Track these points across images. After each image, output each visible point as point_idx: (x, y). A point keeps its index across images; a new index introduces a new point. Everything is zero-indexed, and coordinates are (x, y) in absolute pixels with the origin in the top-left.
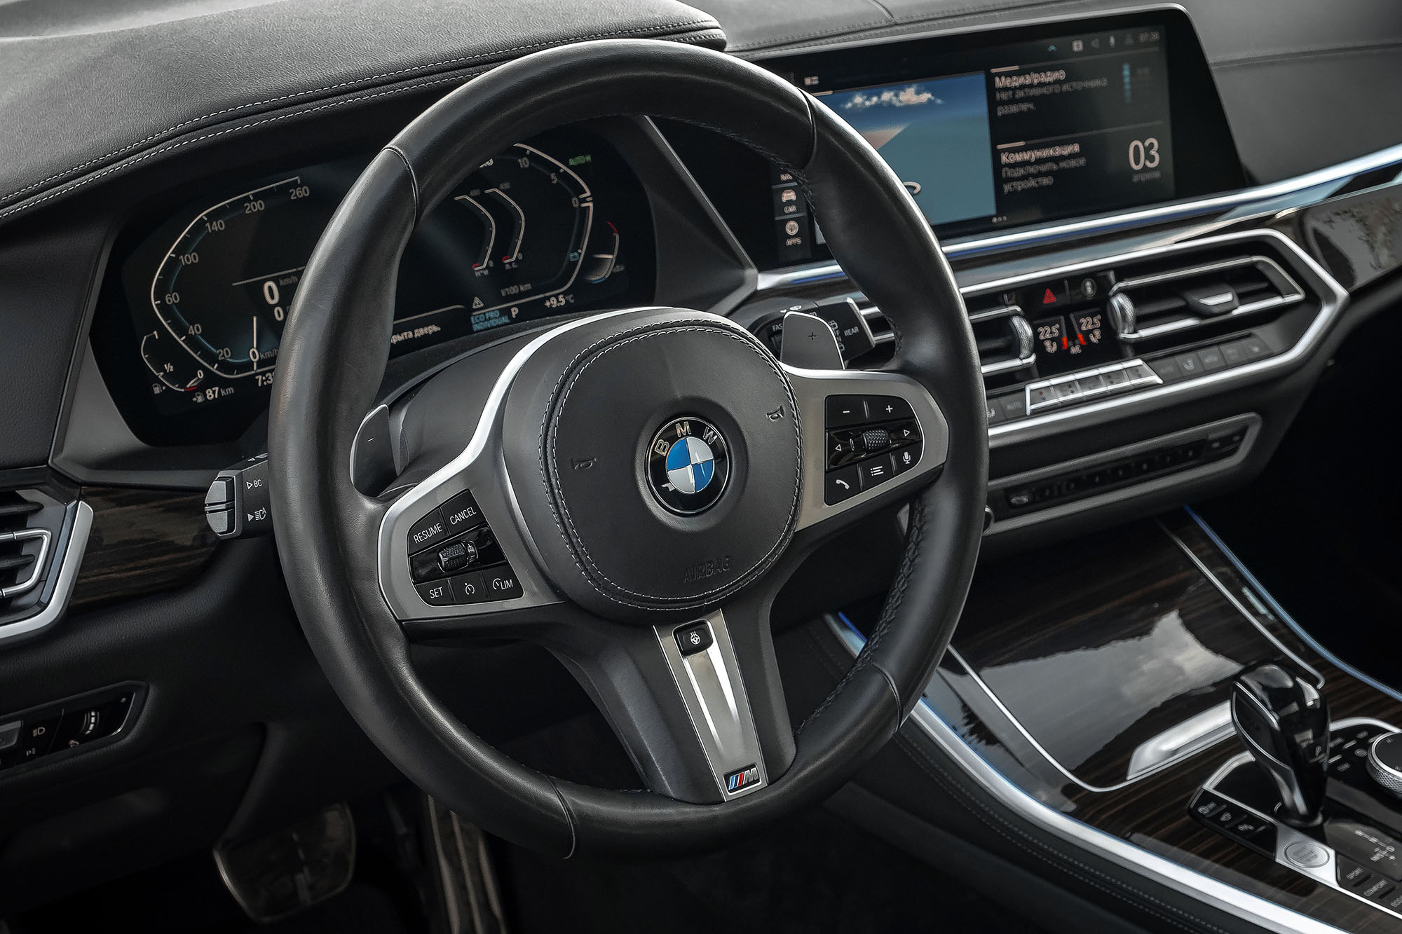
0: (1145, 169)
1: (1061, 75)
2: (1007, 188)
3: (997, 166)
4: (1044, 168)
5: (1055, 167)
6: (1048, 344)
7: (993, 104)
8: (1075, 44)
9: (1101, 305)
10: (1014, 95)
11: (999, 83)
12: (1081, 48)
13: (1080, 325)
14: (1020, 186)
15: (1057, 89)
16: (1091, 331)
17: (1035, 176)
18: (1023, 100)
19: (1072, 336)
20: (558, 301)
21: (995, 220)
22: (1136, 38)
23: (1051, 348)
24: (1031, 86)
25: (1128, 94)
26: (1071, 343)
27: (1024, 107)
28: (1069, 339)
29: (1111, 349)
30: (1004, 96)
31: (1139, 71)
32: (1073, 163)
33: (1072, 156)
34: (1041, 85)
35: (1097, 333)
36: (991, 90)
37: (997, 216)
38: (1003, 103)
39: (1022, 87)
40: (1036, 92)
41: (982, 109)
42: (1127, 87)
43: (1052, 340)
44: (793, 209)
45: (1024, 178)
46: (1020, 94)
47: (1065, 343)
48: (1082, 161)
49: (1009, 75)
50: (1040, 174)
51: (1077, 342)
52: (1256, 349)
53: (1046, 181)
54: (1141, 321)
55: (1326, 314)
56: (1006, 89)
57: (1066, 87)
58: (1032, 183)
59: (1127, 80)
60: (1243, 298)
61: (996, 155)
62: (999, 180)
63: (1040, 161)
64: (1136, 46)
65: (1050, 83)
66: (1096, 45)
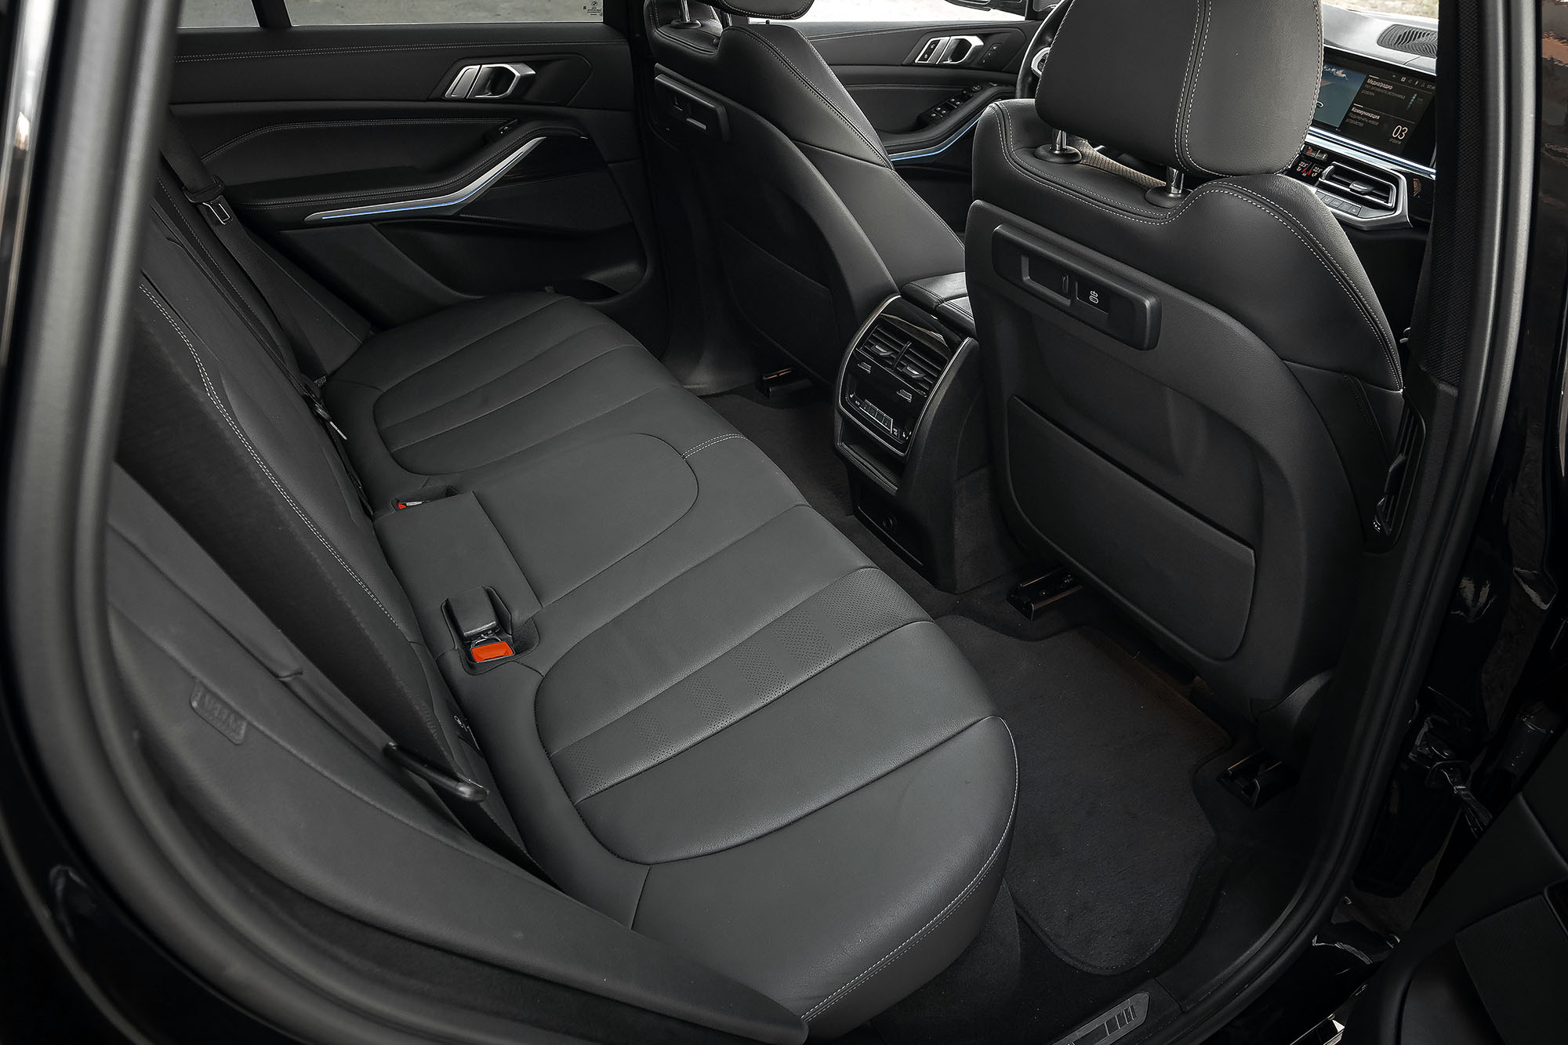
0: (1396, 138)
1: (1391, 87)
2: (1348, 120)
3: (1350, 110)
5: (1367, 121)
6: (1299, 168)
7: (1362, 88)
8: (1403, 78)
10: (1371, 88)
11: (1369, 81)
12: (1404, 81)
15: (1386, 92)
16: (1314, 172)
17: (1359, 121)
18: (1373, 91)
21: (1337, 130)
22: (1426, 86)
24: (1378, 87)
25: (1409, 106)
29: (1311, 181)
30: (1367, 86)
31: (1419, 99)
32: (1373, 122)
33: (1375, 120)
34: (1382, 88)
36: (1365, 82)
37: (1338, 128)
38: (1366, 89)
39: (1375, 86)
40: (1379, 90)
41: (1357, 88)
42: (1410, 103)
45: (1354, 119)
46: (1373, 88)
48: (1377, 124)
49: (1374, 80)
50: (1361, 121)
51: (1307, 173)
53: (1361, 125)
54: (1330, 178)
56: (1369, 84)
57: (1389, 93)
58: (1356, 123)
59: (1412, 100)
60: (1372, 194)
61: (1352, 106)
62: (1347, 116)
63: (1364, 116)
64: (1425, 88)
65: (1385, 89)
66: (1410, 81)
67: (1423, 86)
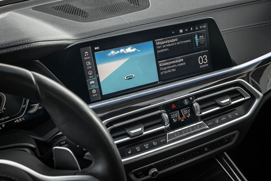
0: (203, 64)
1: (176, 40)
2: (162, 73)
3: (158, 67)
4: (173, 66)
5: (176, 66)
6: (174, 119)
7: (156, 50)
8: (180, 30)
9: (191, 106)
10: (162, 47)
11: (157, 44)
12: (182, 32)
13: (184, 113)
14: (166, 72)
15: (175, 44)
16: (187, 114)
17: (170, 69)
18: (165, 48)
19: (181, 116)
20: (19, 120)
21: (159, 82)
22: (199, 27)
23: (175, 120)
24: (167, 44)
25: (197, 43)
26: (181, 119)
27: (166, 50)
28: (180, 118)
29: (193, 119)
30: (159, 47)
31: (200, 37)
32: (182, 64)
33: (181, 62)
34: (170, 43)
35: (189, 114)
36: (155, 46)
37: (159, 81)
38: (159, 49)
39: (164, 44)
40: (169, 45)
41: (152, 51)
42: (197, 41)
43: (175, 118)
44: (94, 86)
45: (167, 70)
46: (164, 46)
47: (179, 119)
48: (184, 64)
49: (161, 41)
50: (172, 68)
51: (183, 118)
52: (237, 114)
53: (173, 70)
54: (202, 109)
55: (257, 102)
56: (159, 45)
57: (178, 43)
58: (169, 71)
59: (197, 39)
60: (233, 99)
61: (158, 64)
62: (159, 71)
63: (171, 65)
64: (199, 29)
65: (173, 42)
66: (186, 30)
67: (197, 28)
